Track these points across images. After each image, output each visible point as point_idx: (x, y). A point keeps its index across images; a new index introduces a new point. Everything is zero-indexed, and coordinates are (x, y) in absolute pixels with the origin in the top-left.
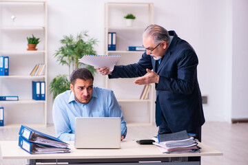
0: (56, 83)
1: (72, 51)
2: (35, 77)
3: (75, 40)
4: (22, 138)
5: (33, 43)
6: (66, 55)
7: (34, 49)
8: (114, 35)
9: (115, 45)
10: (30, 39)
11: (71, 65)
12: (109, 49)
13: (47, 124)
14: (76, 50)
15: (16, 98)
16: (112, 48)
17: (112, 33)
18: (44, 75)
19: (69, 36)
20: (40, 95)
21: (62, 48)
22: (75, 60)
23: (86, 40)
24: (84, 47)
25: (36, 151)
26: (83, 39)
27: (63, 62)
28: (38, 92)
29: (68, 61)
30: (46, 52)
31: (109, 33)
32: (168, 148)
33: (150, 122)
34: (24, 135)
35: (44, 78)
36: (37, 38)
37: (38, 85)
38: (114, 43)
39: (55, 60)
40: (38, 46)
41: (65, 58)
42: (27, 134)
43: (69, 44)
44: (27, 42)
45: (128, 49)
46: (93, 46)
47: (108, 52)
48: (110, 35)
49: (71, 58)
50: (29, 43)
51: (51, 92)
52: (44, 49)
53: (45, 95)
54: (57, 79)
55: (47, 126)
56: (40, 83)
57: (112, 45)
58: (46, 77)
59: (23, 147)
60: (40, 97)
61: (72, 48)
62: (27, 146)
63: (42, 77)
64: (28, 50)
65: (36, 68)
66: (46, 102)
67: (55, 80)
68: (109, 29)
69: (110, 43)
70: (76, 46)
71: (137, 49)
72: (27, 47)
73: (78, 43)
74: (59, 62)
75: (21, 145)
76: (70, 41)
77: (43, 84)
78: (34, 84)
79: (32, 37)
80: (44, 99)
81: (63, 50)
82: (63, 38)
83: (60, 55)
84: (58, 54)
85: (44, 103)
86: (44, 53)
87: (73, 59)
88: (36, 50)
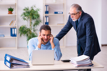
0: (21, 29)
1: (28, 14)
2: (12, 26)
3: (30, 9)
4: (6, 60)
5: (11, 10)
6: (26, 16)
7: (11, 13)
8: (48, 7)
9: (48, 11)
10: (9, 9)
11: (28, 21)
12: (46, 13)
13: (18, 47)
14: (30, 13)
15: (3, 36)
16: (47, 12)
17: (47, 6)
18: (16, 25)
19: (27, 7)
20: (14, 34)
21: (24, 13)
22: (30, 18)
23: (35, 9)
24: (34, 12)
25: (13, 67)
26: (34, 9)
27: (25, 19)
28: (13, 33)
29: (26, 19)
30: (17, 15)
31: (45, 6)
32: (78, 65)
33: (64, 46)
34: (7, 59)
35: (16, 27)
36: (12, 8)
37: (13, 30)
38: (48, 10)
39: (21, 18)
40: (13, 12)
41: (26, 17)
42: (8, 59)
43: (27, 11)
44: (8, 10)
45: (54, 13)
46: (38, 12)
47: (45, 14)
48: (46, 7)
49: (28, 17)
50: (9, 10)
51: (19, 33)
52: (16, 13)
53: (16, 34)
54: (22, 27)
55: (18, 48)
56: (14, 29)
57: (47, 11)
58: (17, 26)
59: (7, 65)
60: (14, 35)
61: (28, 13)
62: (8, 64)
63: (15, 26)
64: (8, 14)
65: (12, 22)
66: (17, 37)
67: (21, 27)
68: (45, 4)
69: (46, 10)
70: (30, 12)
71: (58, 13)
72: (8, 13)
73: (31, 10)
74: (23, 19)
75: (5, 64)
76: (27, 9)
77: (15, 29)
78: (11, 29)
79: (10, 8)
80: (16, 36)
81: (24, 14)
82: (24, 8)
83: (23, 16)
84: (22, 15)
85: (16, 38)
86: (16, 15)
87: (29, 18)
88: (12, 14)
